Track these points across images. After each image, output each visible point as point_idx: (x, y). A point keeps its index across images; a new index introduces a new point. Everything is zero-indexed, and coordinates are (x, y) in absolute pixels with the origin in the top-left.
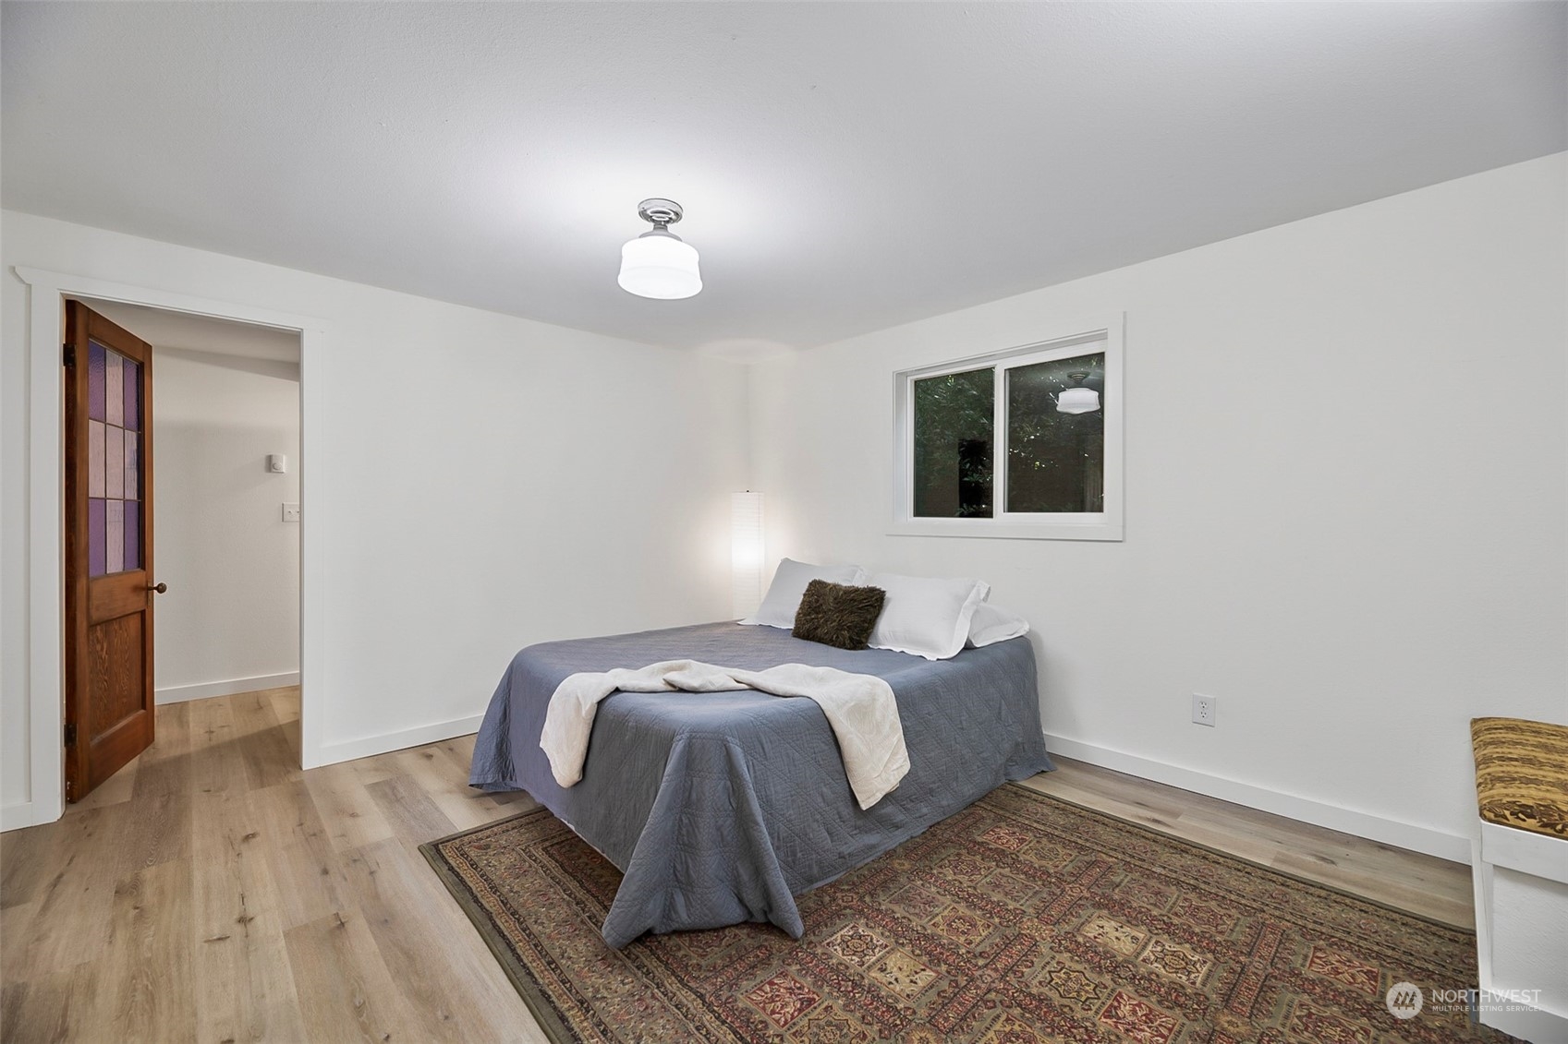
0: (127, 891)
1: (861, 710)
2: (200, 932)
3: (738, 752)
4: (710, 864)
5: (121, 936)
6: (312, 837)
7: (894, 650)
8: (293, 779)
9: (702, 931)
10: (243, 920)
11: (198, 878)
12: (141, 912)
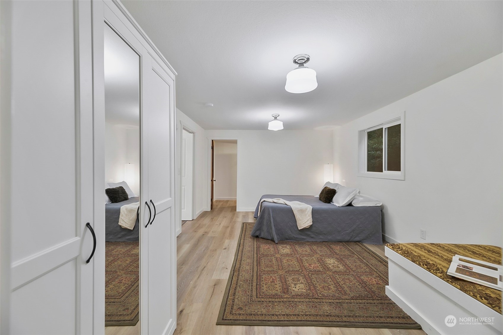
0: (212, 219)
1: (302, 211)
2: (216, 224)
3: (271, 211)
4: (265, 228)
5: (210, 222)
6: (232, 218)
7: (336, 205)
8: (235, 212)
9: (268, 240)
10: (220, 224)
11: (219, 219)
12: (212, 221)
